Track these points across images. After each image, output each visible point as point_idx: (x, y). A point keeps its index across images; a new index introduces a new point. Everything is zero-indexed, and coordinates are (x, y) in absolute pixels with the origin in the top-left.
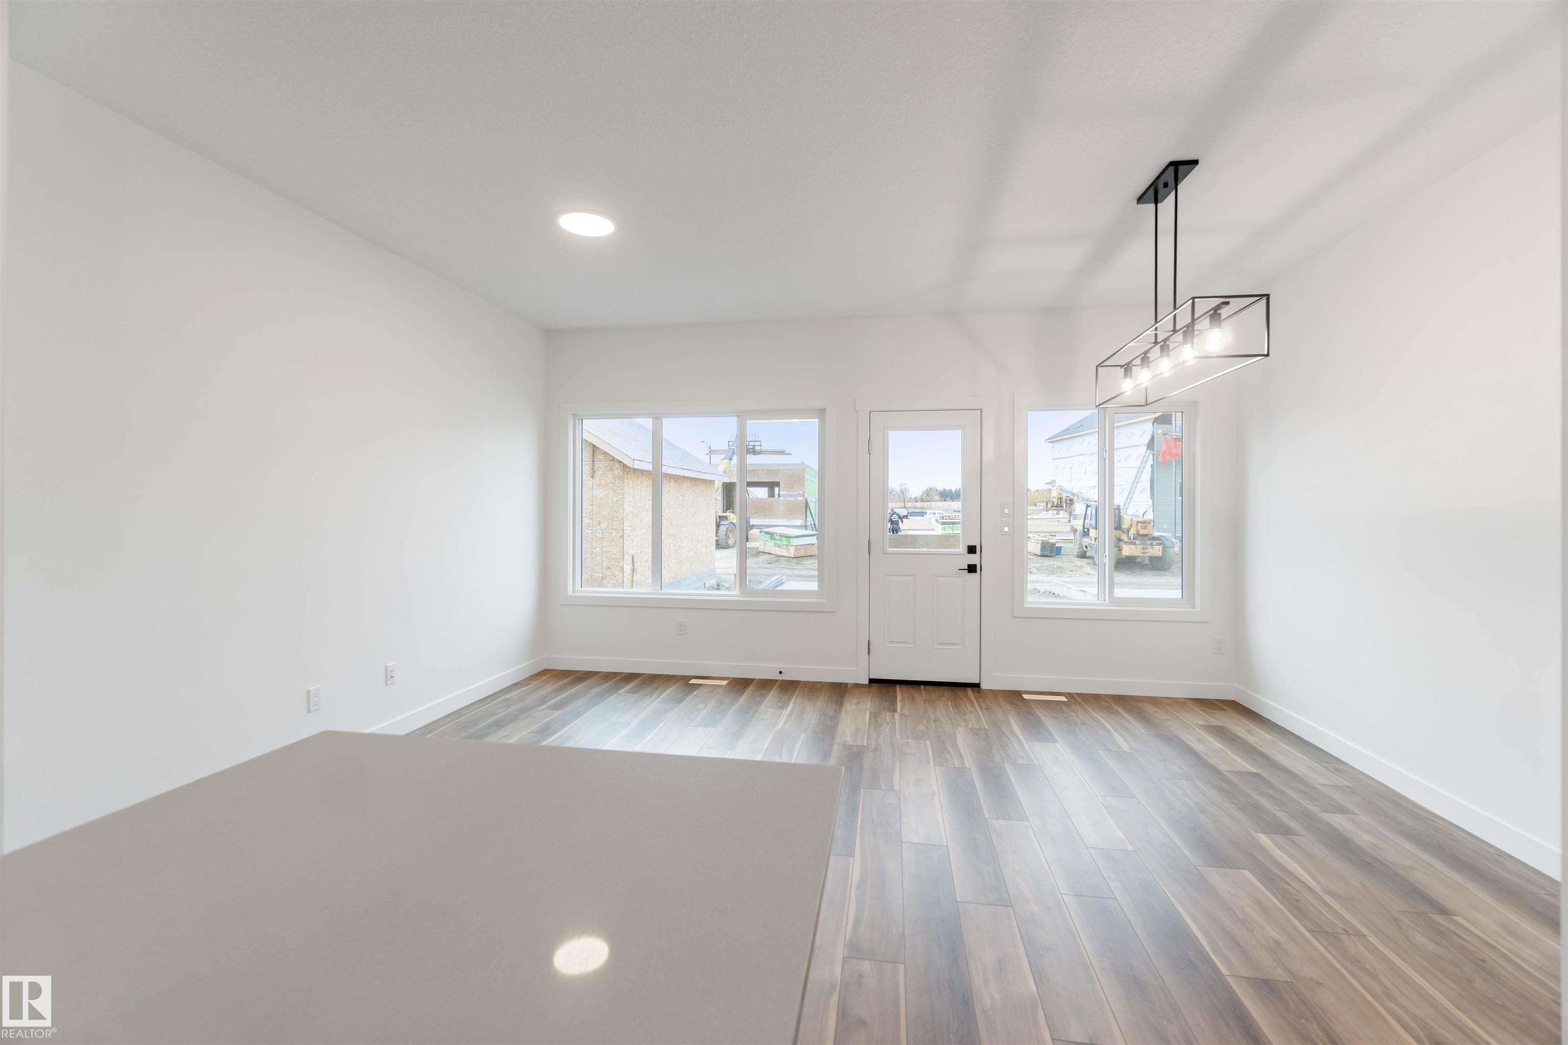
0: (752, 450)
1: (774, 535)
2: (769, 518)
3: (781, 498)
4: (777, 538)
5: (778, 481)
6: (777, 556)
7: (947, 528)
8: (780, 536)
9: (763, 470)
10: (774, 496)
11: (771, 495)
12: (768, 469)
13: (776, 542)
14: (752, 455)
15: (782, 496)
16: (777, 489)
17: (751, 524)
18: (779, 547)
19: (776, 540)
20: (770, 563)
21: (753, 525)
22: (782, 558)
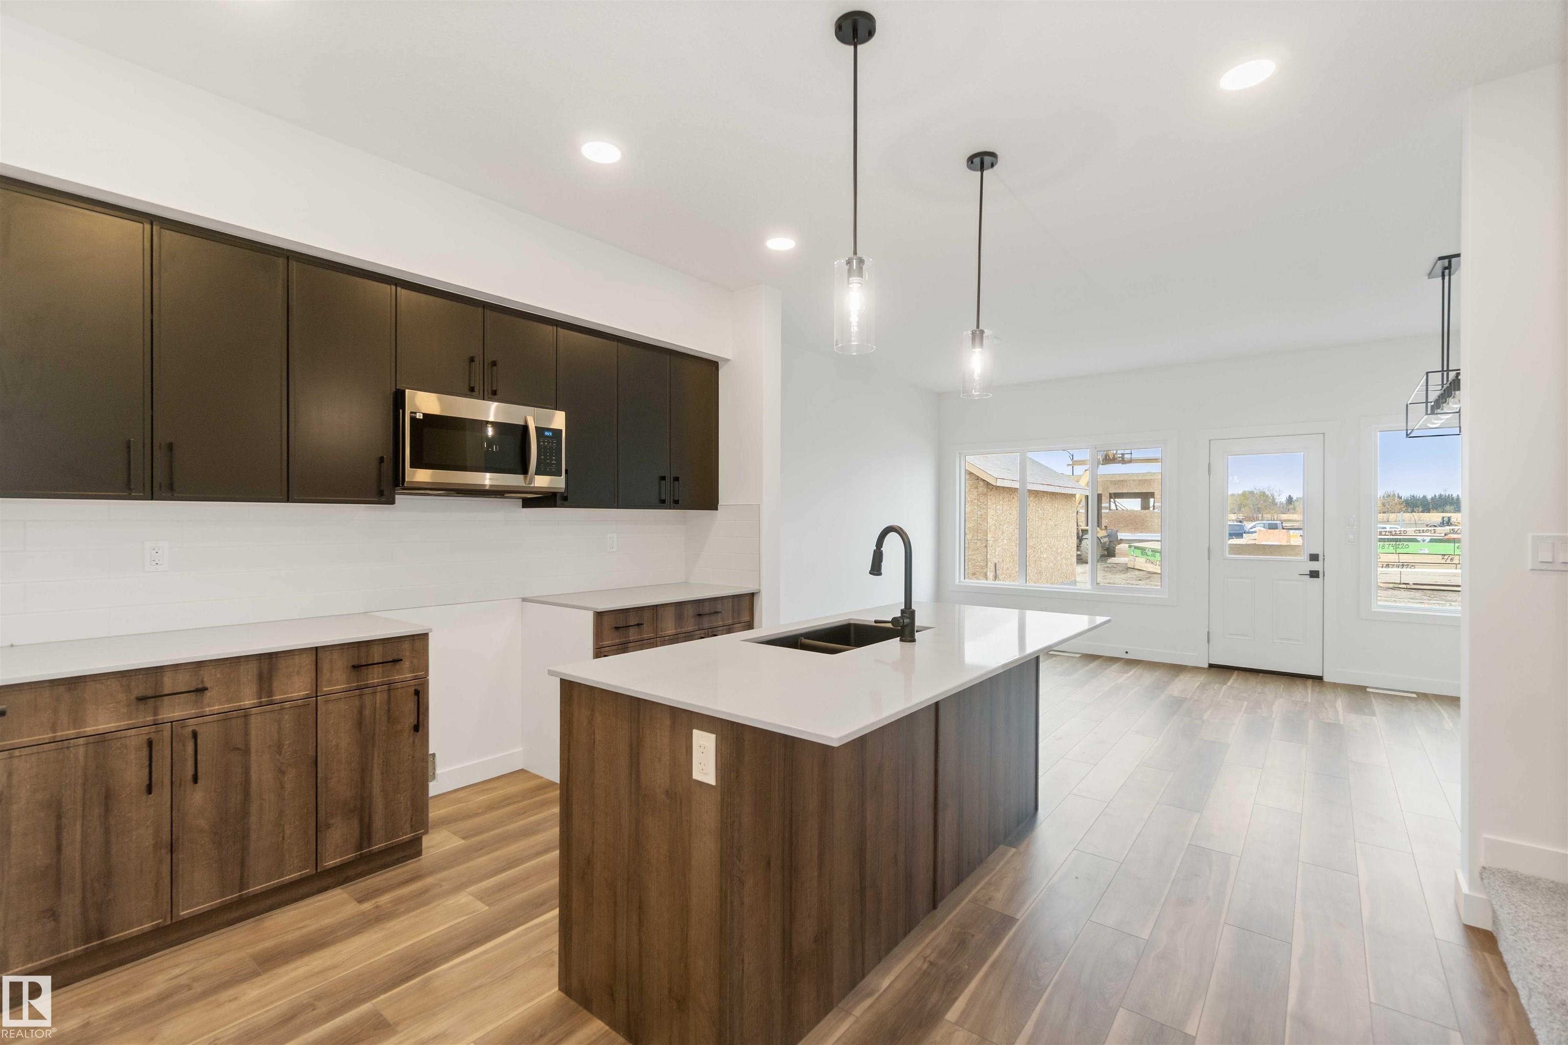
0: (1121, 459)
1: (1145, 550)
2: (1141, 532)
3: (1156, 511)
4: (1150, 553)
5: (1153, 491)
6: (1149, 572)
7: (1386, 546)
8: (1152, 551)
9: (1134, 481)
10: (1148, 508)
11: (1145, 506)
12: (1140, 479)
13: (1149, 558)
14: (1121, 464)
15: (1157, 508)
16: (1152, 500)
17: (1119, 538)
18: (1152, 563)
19: (1148, 556)
20: (1140, 580)
21: (1121, 540)
22: (1155, 575)
